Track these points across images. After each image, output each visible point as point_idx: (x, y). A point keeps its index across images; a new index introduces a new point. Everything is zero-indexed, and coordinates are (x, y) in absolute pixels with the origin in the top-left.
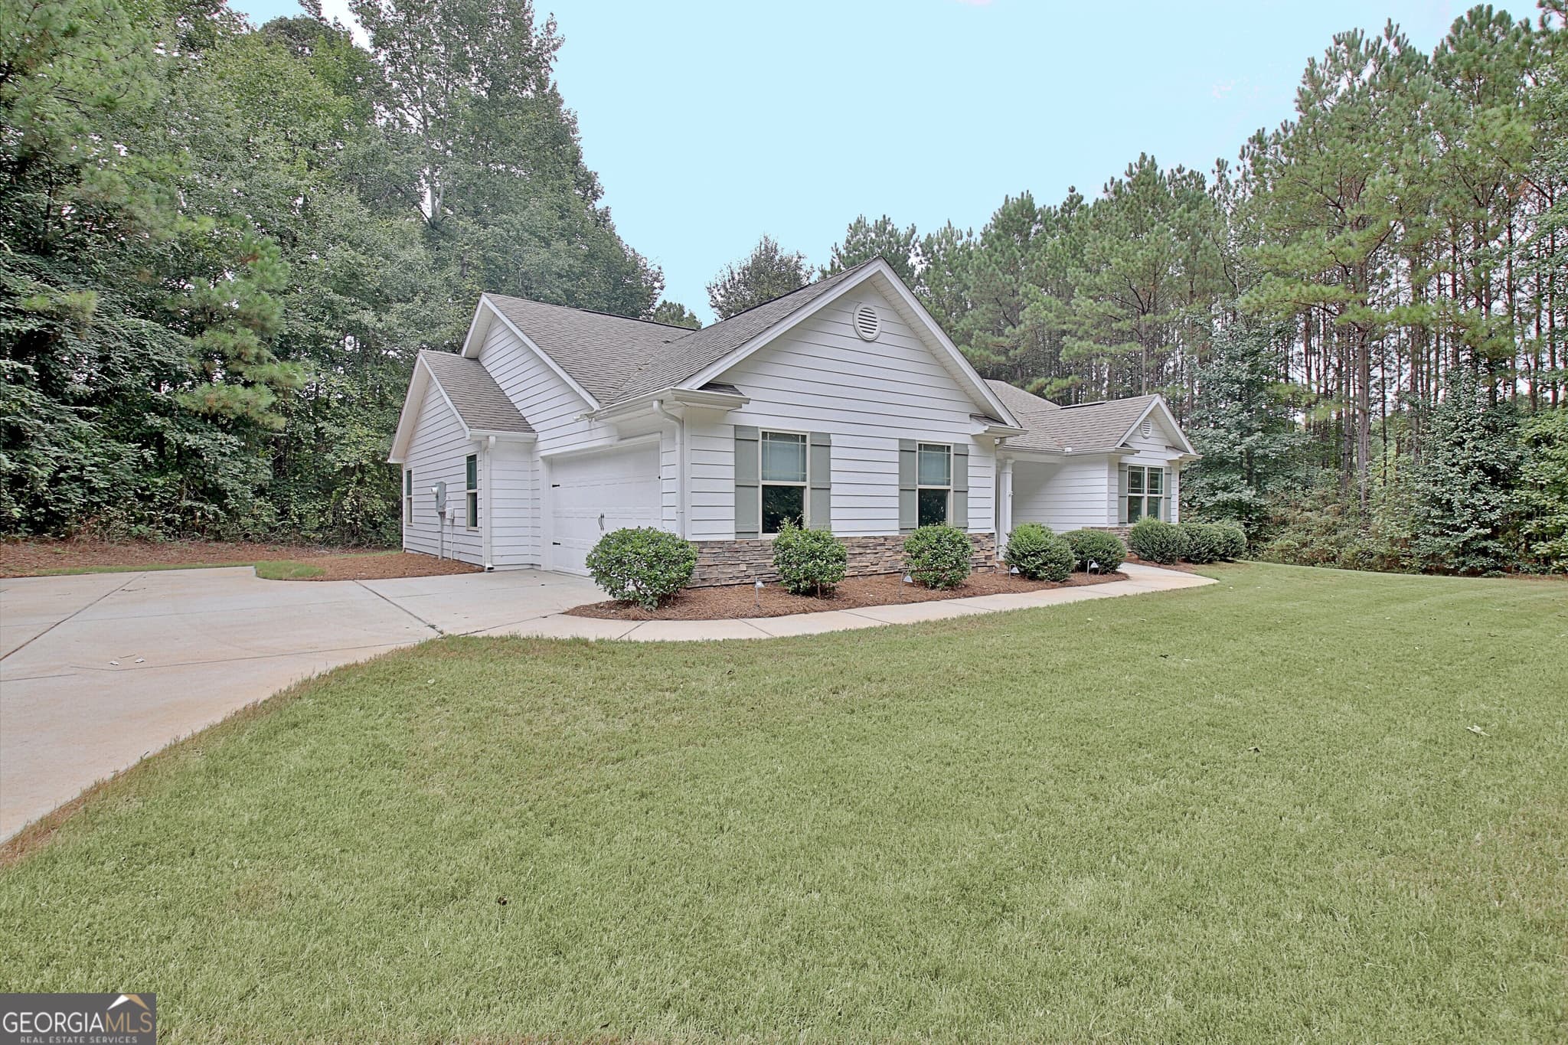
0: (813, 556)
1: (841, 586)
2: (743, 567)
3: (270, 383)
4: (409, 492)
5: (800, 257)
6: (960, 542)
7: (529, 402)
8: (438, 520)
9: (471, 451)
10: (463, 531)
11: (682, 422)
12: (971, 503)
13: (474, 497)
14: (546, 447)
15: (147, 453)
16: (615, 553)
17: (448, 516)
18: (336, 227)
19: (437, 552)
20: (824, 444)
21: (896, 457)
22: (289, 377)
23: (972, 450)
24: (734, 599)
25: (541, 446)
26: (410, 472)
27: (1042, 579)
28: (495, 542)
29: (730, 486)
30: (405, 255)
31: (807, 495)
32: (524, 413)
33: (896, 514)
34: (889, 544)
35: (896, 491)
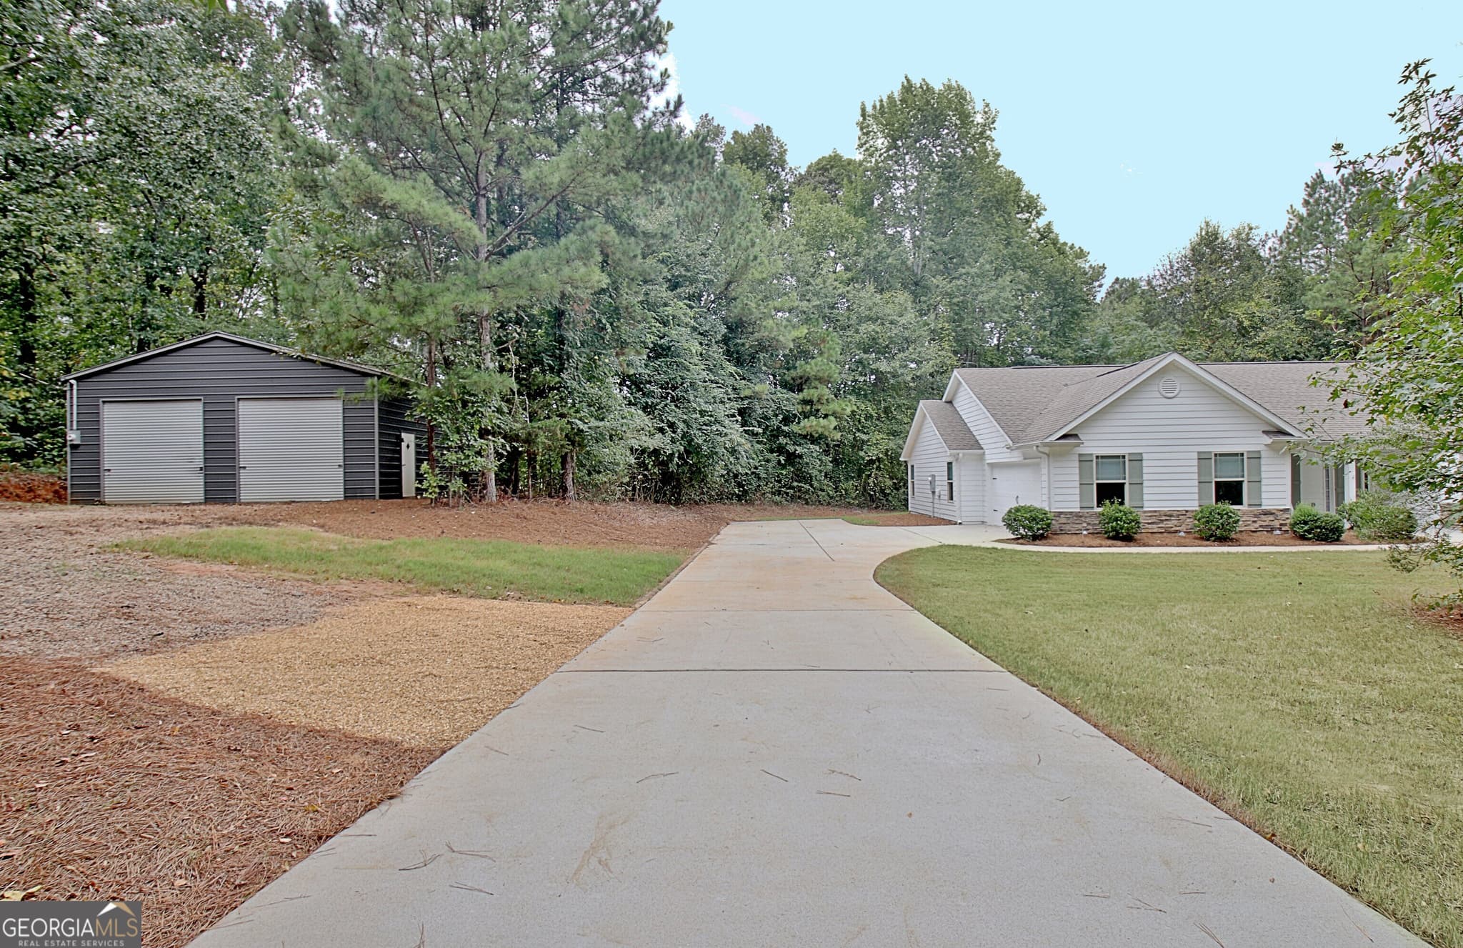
0: (1116, 519)
1: (1136, 536)
2: (1085, 525)
3: (834, 414)
4: (913, 478)
5: (1251, 229)
6: (1227, 514)
7: (981, 432)
8: (931, 496)
9: (949, 460)
10: (946, 502)
11: (1048, 455)
12: (1263, 489)
13: (951, 485)
14: (989, 459)
15: (782, 458)
16: (1013, 516)
17: (937, 493)
18: (864, 311)
19: (931, 514)
20: (1138, 459)
21: (1195, 462)
22: (843, 409)
23: (1263, 454)
24: (1074, 539)
25: (987, 457)
26: (912, 466)
27: (1310, 539)
28: (963, 509)
29: (1077, 484)
30: (903, 321)
31: (1127, 488)
32: (978, 438)
33: (1196, 497)
34: (1189, 515)
35: (1196, 483)
